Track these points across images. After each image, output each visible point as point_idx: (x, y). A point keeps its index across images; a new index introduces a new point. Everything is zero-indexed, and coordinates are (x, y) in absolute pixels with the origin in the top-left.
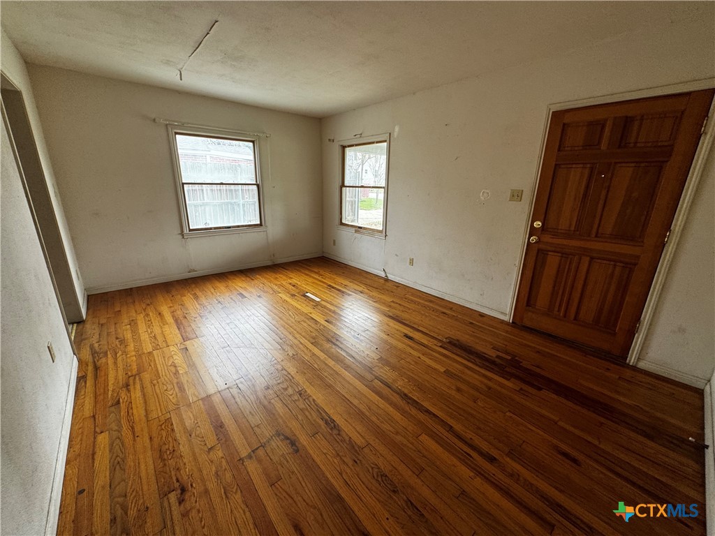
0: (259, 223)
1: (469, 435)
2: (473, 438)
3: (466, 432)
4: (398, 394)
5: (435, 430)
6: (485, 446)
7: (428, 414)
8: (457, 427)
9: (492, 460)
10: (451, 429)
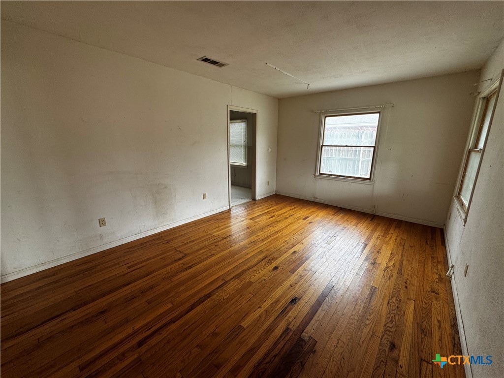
0: (369, 177)
1: (165, 333)
2: (161, 335)
3: (167, 331)
4: (210, 293)
5: (174, 312)
6: (153, 341)
7: (189, 309)
8: (173, 327)
9: (140, 344)
10: (173, 321)
